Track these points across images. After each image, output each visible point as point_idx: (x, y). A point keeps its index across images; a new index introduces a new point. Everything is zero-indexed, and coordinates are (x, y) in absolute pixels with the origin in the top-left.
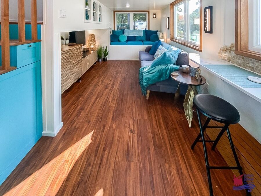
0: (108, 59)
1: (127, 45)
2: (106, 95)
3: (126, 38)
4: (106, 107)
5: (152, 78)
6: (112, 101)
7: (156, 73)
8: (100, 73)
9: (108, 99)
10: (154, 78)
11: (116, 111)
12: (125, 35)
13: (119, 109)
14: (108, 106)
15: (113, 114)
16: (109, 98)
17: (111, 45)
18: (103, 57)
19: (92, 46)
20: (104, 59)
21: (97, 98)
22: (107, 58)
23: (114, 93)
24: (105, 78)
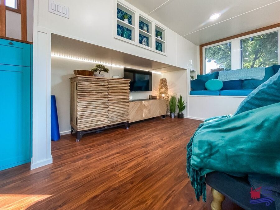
0: (185, 116)
1: (220, 95)
2: (133, 155)
3: (221, 86)
4: (111, 172)
5: (224, 147)
6: (129, 168)
7: (246, 132)
8: (159, 127)
9: (127, 163)
10: (231, 150)
11: (115, 189)
12: (218, 79)
13: (123, 190)
14: (115, 172)
15: (103, 192)
16: (130, 162)
17: (190, 95)
18: (177, 111)
19: (163, 95)
20: (178, 114)
21: (117, 153)
22: (182, 114)
23: (147, 158)
24: (157, 135)
